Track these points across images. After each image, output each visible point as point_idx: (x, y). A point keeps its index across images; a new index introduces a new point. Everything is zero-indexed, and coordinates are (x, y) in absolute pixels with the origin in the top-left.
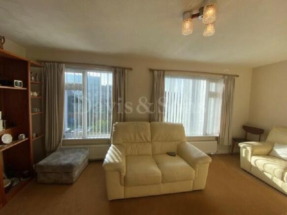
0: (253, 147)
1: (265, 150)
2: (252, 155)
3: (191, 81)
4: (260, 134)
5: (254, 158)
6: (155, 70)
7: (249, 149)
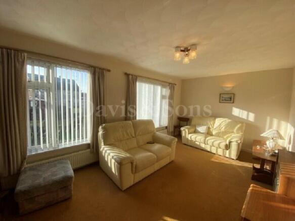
0: (189, 129)
1: (193, 130)
2: (189, 133)
3: (152, 86)
4: (187, 121)
5: (190, 135)
6: (129, 74)
7: (187, 130)
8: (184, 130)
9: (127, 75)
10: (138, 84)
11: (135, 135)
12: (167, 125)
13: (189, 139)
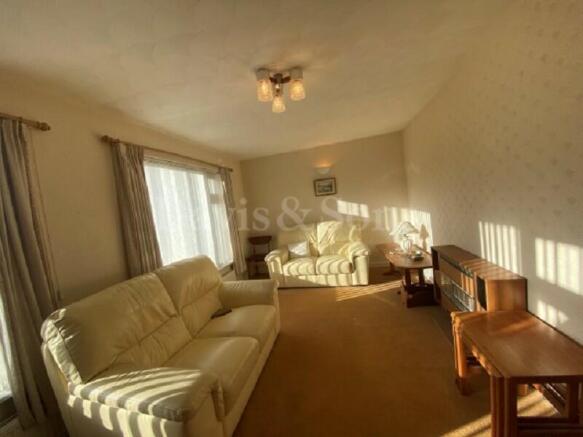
0: (280, 255)
1: (285, 256)
2: (283, 264)
3: (184, 174)
4: (268, 242)
5: (286, 267)
6: (118, 142)
7: (278, 260)
8: (273, 260)
9: (110, 143)
10: (148, 169)
11: (176, 308)
12: (232, 261)
13: (286, 274)
